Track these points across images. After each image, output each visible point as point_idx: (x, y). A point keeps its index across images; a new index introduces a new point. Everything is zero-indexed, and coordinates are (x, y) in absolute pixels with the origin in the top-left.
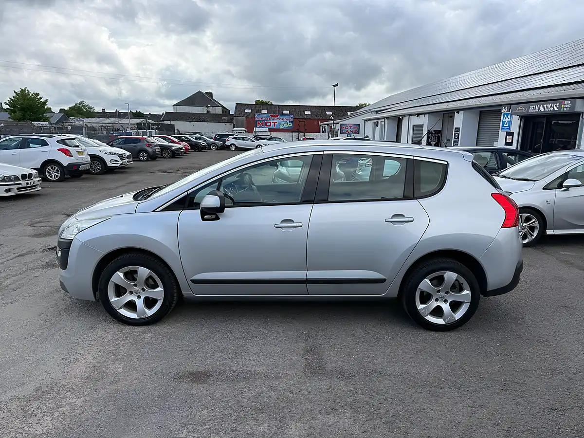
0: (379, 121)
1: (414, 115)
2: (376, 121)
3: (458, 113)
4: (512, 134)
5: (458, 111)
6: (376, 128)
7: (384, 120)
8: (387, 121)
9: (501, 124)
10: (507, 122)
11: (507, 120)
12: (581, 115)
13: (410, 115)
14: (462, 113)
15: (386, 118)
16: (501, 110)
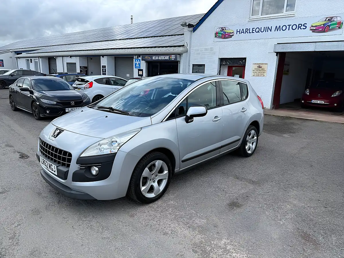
0: (33, 59)
1: (67, 56)
2: (30, 59)
3: (103, 57)
4: (142, 70)
5: (103, 56)
6: (30, 64)
7: (38, 58)
8: (40, 59)
9: (134, 65)
10: (138, 64)
11: (138, 63)
12: (179, 62)
13: (63, 56)
14: (105, 57)
15: (40, 57)
16: (133, 58)
